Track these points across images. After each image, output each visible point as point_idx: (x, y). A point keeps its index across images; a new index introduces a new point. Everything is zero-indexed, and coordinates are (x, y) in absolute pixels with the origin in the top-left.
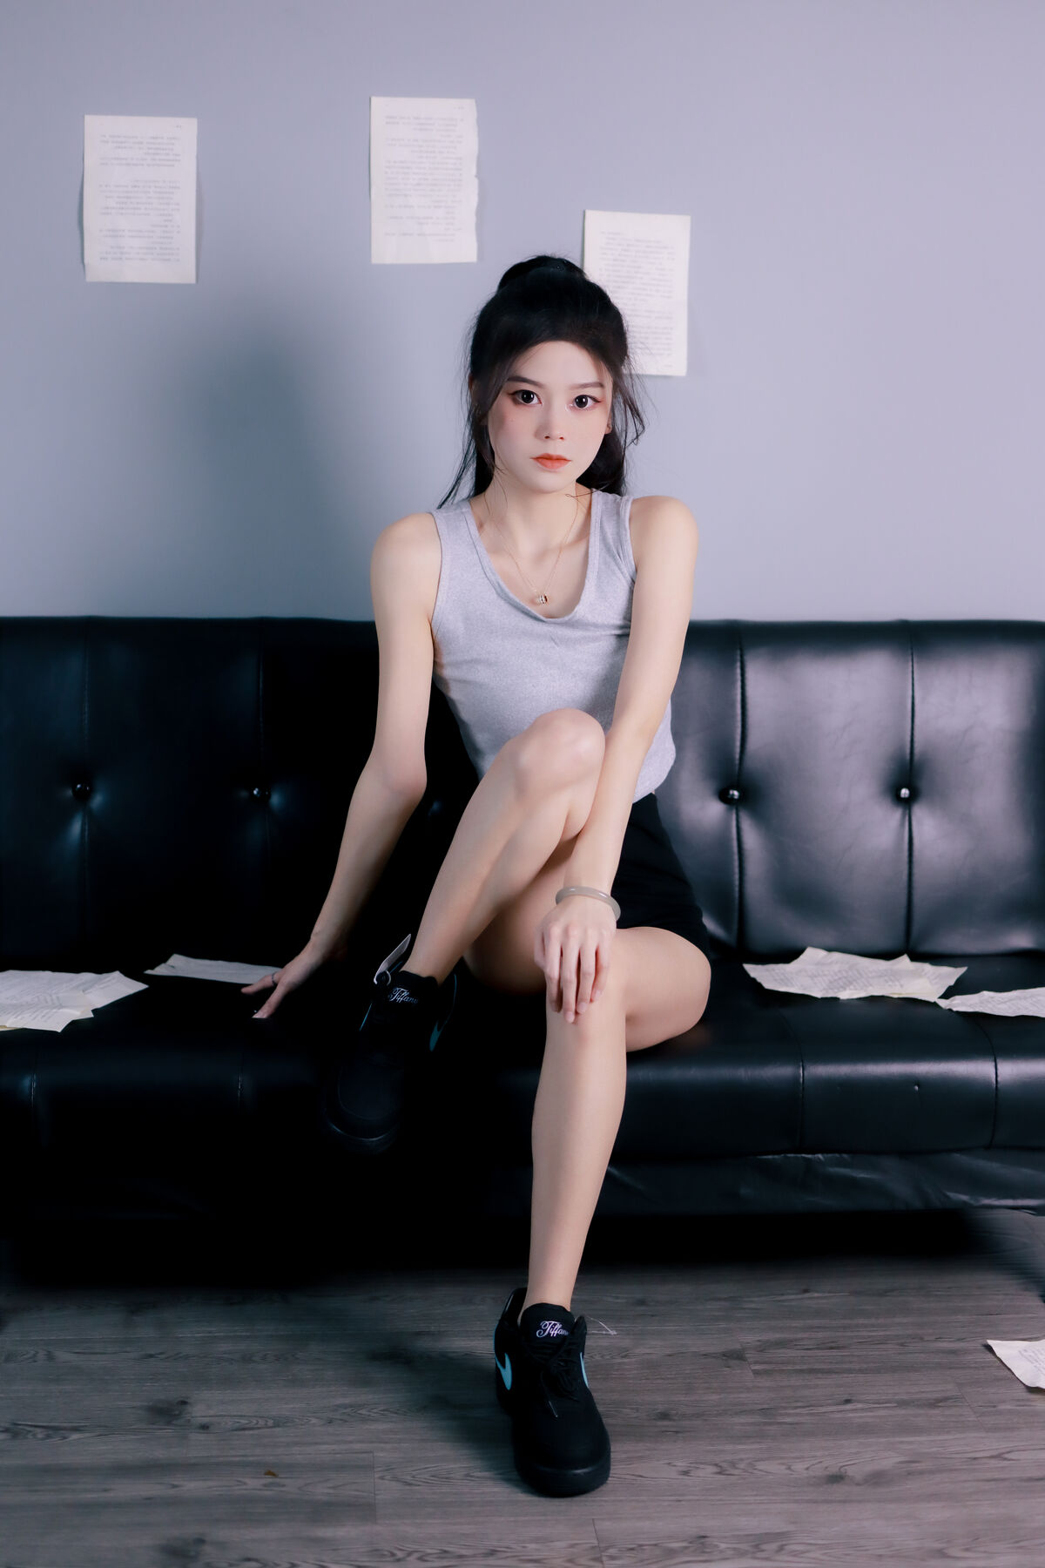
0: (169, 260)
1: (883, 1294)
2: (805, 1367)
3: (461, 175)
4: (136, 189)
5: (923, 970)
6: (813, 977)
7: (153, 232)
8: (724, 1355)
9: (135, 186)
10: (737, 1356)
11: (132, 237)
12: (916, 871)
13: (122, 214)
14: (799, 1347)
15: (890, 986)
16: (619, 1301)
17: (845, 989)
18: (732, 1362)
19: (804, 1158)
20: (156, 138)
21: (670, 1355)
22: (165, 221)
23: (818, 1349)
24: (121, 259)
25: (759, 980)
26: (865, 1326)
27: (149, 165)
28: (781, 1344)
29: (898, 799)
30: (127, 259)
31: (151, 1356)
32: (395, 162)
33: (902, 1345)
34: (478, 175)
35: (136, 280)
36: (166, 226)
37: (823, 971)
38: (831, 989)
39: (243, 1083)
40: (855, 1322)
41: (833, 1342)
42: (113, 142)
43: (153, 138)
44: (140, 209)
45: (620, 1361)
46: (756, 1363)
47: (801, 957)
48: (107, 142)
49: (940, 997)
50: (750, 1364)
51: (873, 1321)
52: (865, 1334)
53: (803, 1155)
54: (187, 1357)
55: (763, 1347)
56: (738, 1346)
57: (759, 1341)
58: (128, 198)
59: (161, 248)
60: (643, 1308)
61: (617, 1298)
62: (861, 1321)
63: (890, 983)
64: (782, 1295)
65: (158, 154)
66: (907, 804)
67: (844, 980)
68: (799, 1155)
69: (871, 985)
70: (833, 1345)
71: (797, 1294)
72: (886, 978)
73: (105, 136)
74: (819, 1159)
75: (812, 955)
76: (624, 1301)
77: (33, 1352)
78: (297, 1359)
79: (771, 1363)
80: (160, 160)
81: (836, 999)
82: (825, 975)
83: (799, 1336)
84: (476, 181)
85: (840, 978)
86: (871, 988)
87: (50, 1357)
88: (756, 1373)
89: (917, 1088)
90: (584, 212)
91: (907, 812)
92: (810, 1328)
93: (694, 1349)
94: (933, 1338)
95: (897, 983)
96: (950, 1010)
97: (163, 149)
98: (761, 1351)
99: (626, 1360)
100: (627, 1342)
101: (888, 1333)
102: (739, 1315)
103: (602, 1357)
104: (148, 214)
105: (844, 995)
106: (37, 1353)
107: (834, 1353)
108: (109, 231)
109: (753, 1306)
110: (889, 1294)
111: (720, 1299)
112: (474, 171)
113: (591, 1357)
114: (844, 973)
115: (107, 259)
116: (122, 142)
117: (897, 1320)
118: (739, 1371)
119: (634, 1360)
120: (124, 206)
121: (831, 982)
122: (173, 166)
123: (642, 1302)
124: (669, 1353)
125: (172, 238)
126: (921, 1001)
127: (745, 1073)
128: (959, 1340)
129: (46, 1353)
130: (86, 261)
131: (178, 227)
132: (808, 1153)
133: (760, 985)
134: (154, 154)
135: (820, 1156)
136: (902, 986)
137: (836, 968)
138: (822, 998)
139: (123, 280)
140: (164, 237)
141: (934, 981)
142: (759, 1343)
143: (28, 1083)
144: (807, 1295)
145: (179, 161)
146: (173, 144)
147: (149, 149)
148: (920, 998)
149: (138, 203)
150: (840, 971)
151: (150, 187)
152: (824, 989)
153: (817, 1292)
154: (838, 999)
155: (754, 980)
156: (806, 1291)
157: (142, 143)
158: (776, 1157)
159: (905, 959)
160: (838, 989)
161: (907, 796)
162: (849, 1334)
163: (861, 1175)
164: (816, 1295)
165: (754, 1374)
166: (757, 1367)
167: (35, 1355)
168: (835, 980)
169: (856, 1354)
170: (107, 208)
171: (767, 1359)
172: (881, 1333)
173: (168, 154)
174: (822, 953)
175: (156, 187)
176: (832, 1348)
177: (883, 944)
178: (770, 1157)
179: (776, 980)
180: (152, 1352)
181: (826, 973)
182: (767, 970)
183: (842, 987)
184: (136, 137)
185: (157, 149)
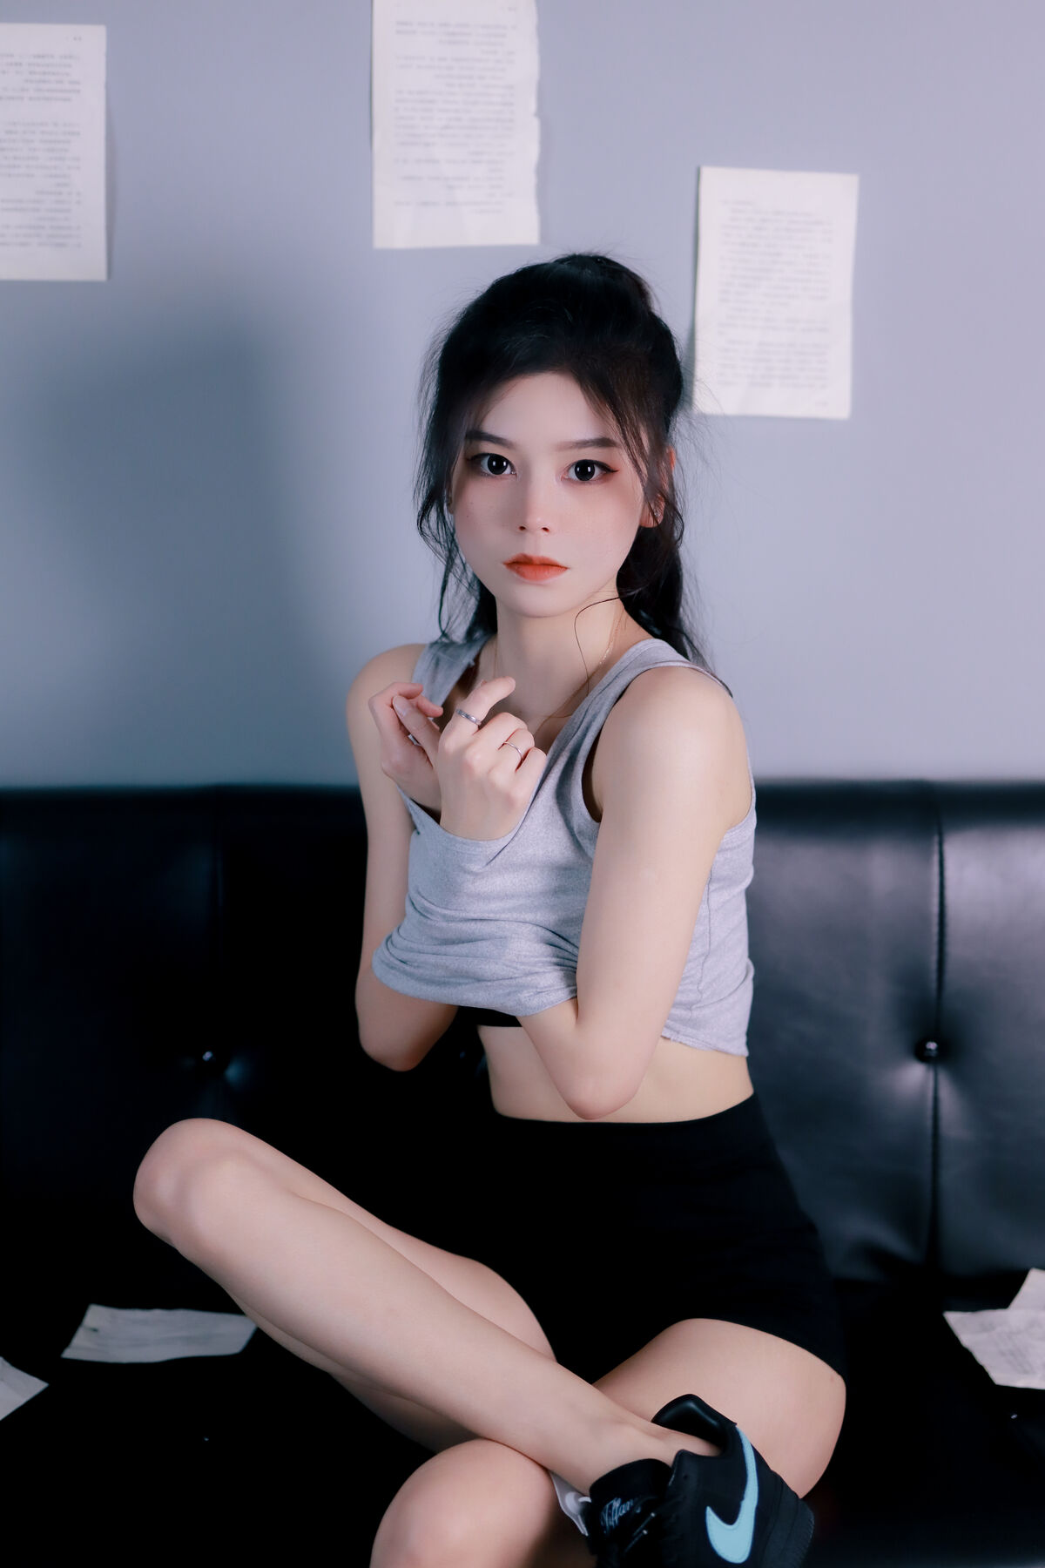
0: (64, 245)
3: (512, 112)
4: (12, 136)
7: (38, 201)
9: (11, 132)
11: (8, 210)
20: (43, 57)
22: (58, 185)
27: (31, 99)
30: (2, 244)
32: (410, 93)
34: (541, 113)
35: (16, 276)
36: (60, 193)
43: (39, 56)
44: (19, 167)
58: (2, 150)
59: (51, 227)
65: (44, 81)
80: (48, 90)
84: (535, 124)
90: (699, 170)
97: (54, 74)
104: (32, 175)
112: (532, 106)
122: (69, 99)
125: (68, 211)
131: (80, 194)
134: (39, 82)
140: (56, 210)
145: (78, 91)
146: (69, 66)
147: (32, 73)
149: (15, 158)
151: (34, 133)
157: (21, 64)
173: (61, 82)
175: (42, 133)
184: (12, 56)
185: (44, 73)
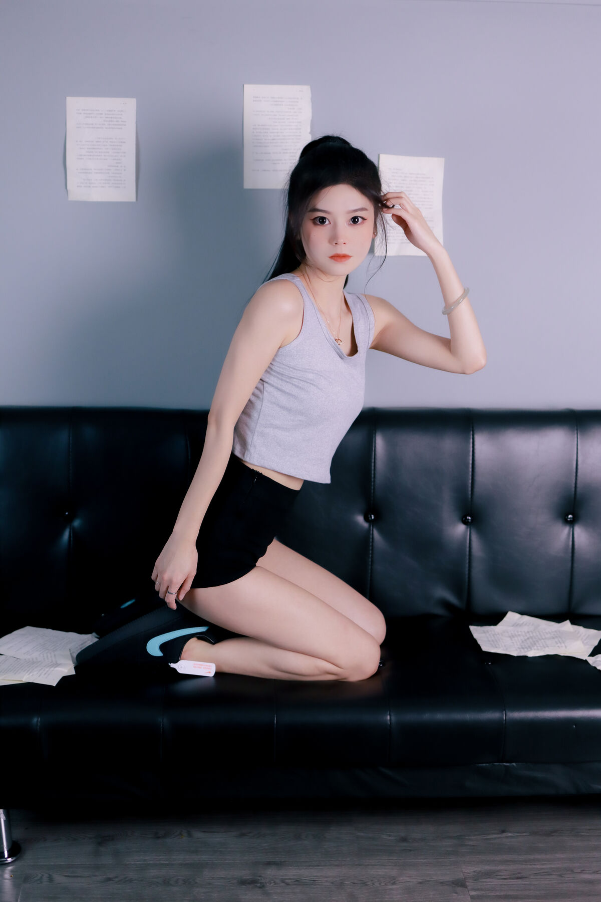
0: (120, 187)
1: (549, 834)
2: (502, 894)
3: (300, 132)
4: (99, 143)
5: (579, 632)
6: (512, 637)
7: (109, 170)
8: (453, 883)
9: (98, 142)
10: (460, 884)
11: (97, 173)
12: (575, 565)
13: (90, 159)
14: (499, 877)
15: (558, 646)
16: (390, 838)
17: (531, 649)
18: (459, 889)
19: (505, 766)
20: (111, 111)
21: (420, 883)
22: (117, 163)
23: (510, 878)
24: (90, 187)
25: (479, 642)
26: (538, 860)
27: (106, 128)
28: (488, 874)
29: (566, 522)
30: (93, 187)
31: (109, 879)
32: (259, 125)
33: (561, 876)
35: (99, 200)
36: (117, 167)
37: (518, 632)
38: (523, 648)
39: (164, 721)
40: (532, 857)
41: (519, 873)
42: (84, 114)
43: (109, 111)
44: (101, 156)
45: (390, 887)
46: (473, 889)
47: (505, 619)
48: (81, 114)
49: (590, 656)
50: (469, 891)
51: (543, 856)
52: (539, 867)
53: (505, 764)
54: (131, 881)
55: (478, 876)
56: (461, 876)
57: (474, 871)
58: (93, 149)
59: (114, 180)
60: (405, 844)
61: (390, 836)
62: (538, 856)
63: (559, 644)
64: (489, 834)
65: (112, 121)
66: (572, 523)
67: (531, 640)
68: (501, 764)
69: (548, 647)
70: (519, 875)
71: (498, 834)
72: (556, 640)
73: (79, 110)
74: (514, 765)
75: (512, 617)
76: (395, 838)
77: (40, 875)
78: (196, 883)
79: (482, 890)
80: (113, 125)
81: (526, 657)
82: (519, 635)
83: (499, 868)
85: (528, 639)
86: (547, 648)
87: (51, 879)
88: (472, 897)
89: (574, 726)
90: (379, 155)
91: (572, 529)
92: (506, 862)
93: (435, 878)
94: (579, 870)
95: (563, 645)
96: (595, 668)
97: (115, 118)
98: (475, 880)
99: (394, 887)
100: (394, 872)
101: (553, 866)
102: (463, 850)
103: (380, 884)
104: (106, 159)
105: (531, 654)
106: (43, 876)
107: (519, 882)
108: (82, 169)
109: (471, 843)
110: (553, 834)
111: (451, 837)
112: (309, 130)
113: (373, 884)
114: (530, 633)
115: (81, 187)
116: (90, 114)
117: (558, 856)
118: (462, 896)
119: (398, 886)
120: (91, 154)
121: (523, 642)
122: (121, 128)
123: (404, 840)
124: (420, 881)
125: (121, 174)
126: (577, 658)
127: (469, 716)
128: (594, 872)
129: (47, 875)
130: (68, 188)
131: (125, 167)
132: (506, 763)
133: (479, 647)
134: (109, 121)
135: (514, 764)
136: (566, 647)
137: (526, 629)
138: (517, 657)
139: (91, 200)
140: (116, 173)
141: (585, 642)
142: (474, 874)
143: (36, 720)
144: (504, 835)
145: (125, 125)
146: (122, 115)
147: (107, 118)
148: (577, 657)
149: (100, 152)
150: (528, 632)
151: (107, 142)
152: (519, 648)
153: (510, 832)
154: (527, 656)
155: (475, 641)
156: (503, 832)
157: (102, 114)
158: (487, 765)
159: (568, 623)
160: (527, 649)
161: (571, 519)
162: (529, 867)
163: (539, 775)
164: (510, 834)
165: (471, 898)
166: (473, 893)
167: (41, 877)
168: (525, 640)
169: (533, 883)
170: (81, 155)
171: (479, 887)
172: (548, 866)
173: (117, 121)
174: (517, 616)
175: (111, 142)
176: (518, 878)
177: (555, 608)
178: (484, 765)
179: (489, 641)
180: (111, 876)
181: (520, 633)
182: (484, 632)
183: (529, 647)
184: (99, 110)
185: (111, 118)
